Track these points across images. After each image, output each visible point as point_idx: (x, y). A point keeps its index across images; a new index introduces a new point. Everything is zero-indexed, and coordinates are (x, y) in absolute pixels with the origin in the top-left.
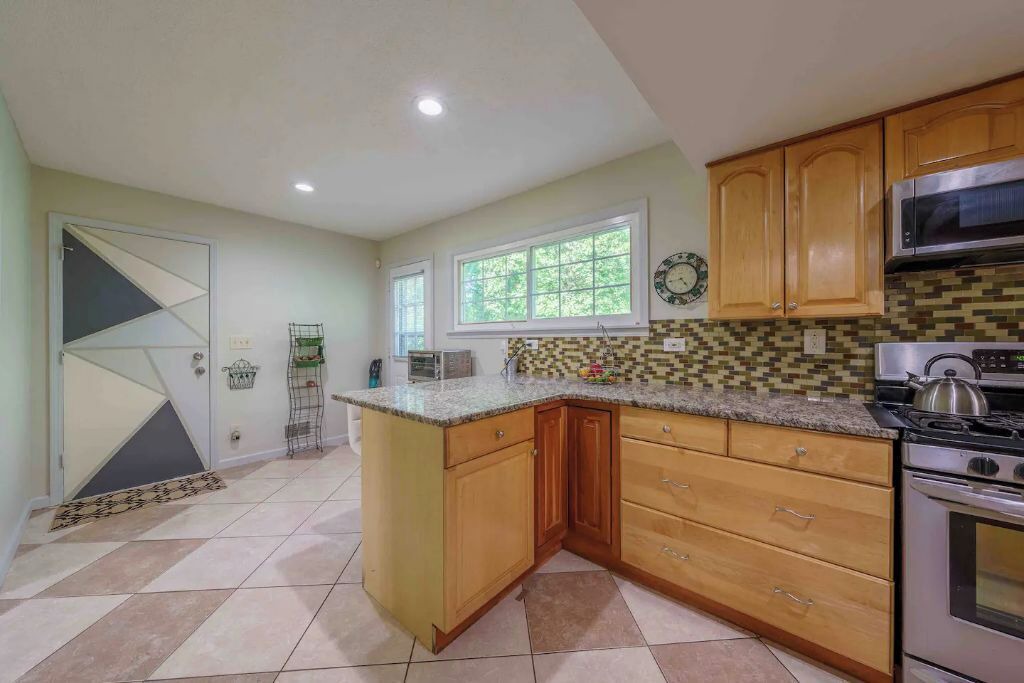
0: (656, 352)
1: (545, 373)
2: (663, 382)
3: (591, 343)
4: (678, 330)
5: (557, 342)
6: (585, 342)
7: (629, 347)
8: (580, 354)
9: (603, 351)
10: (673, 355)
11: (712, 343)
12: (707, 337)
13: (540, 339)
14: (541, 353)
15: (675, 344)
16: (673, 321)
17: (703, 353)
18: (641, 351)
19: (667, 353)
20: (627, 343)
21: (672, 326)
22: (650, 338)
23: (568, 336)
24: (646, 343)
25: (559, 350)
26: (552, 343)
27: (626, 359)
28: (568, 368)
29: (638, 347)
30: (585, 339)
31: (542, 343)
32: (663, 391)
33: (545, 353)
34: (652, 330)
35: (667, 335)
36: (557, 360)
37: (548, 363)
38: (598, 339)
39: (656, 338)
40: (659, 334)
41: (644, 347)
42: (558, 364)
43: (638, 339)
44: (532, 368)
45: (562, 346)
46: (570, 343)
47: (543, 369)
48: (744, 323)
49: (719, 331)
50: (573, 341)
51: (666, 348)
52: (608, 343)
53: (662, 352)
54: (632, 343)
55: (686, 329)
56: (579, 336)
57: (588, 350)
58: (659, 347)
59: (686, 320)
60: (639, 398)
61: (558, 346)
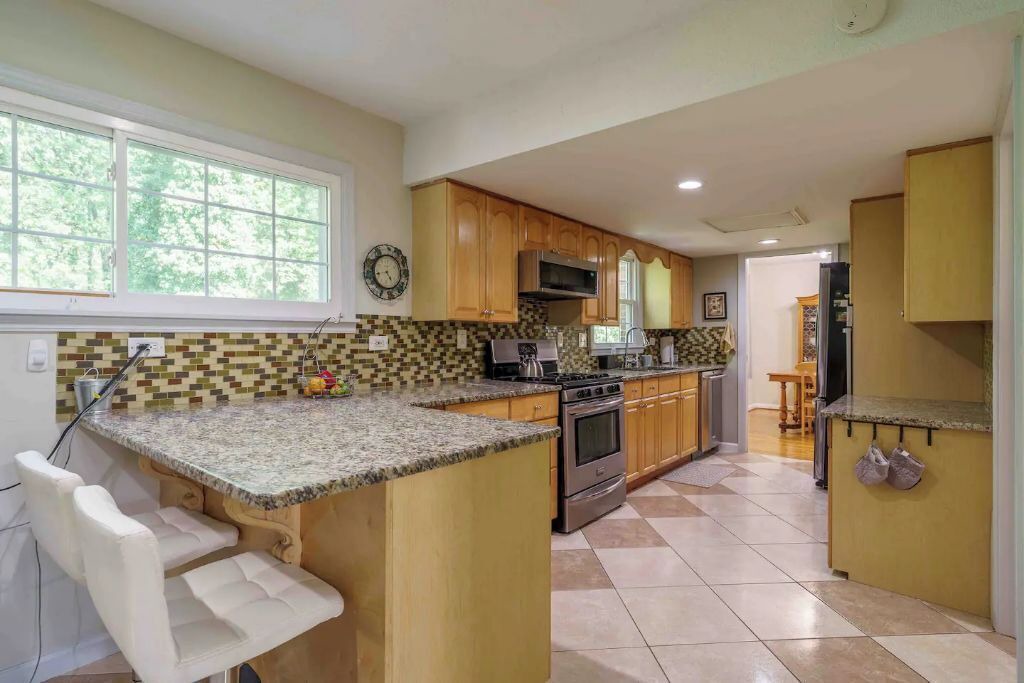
0: (362, 351)
1: (182, 402)
2: (367, 386)
3: (280, 342)
4: (381, 327)
5: (213, 342)
6: (269, 342)
7: (332, 347)
8: (261, 360)
9: (297, 353)
10: (377, 355)
11: (407, 341)
12: (403, 334)
13: (170, 336)
14: (172, 362)
15: (379, 342)
16: (376, 317)
17: (400, 351)
18: (346, 351)
19: (372, 352)
20: (330, 342)
21: (377, 322)
22: (357, 336)
23: (236, 331)
24: (353, 341)
25: (214, 356)
26: (200, 342)
27: (329, 362)
28: (236, 385)
29: (343, 346)
30: (268, 336)
31: (177, 342)
32: (367, 395)
33: (180, 362)
34: (359, 326)
35: (371, 332)
36: (213, 373)
37: (186, 383)
38: (290, 335)
39: (361, 336)
40: (364, 331)
41: (350, 346)
42: (213, 380)
43: (342, 336)
44: (143, 396)
45: (222, 348)
46: (239, 342)
47: (178, 395)
48: (427, 323)
49: (412, 329)
50: (247, 339)
51: (372, 347)
52: (305, 342)
53: (368, 352)
54: (336, 341)
55: (387, 327)
56: (259, 331)
57: (273, 353)
58: (362, 346)
59: (388, 317)
60: (465, 396)
61: (214, 348)
